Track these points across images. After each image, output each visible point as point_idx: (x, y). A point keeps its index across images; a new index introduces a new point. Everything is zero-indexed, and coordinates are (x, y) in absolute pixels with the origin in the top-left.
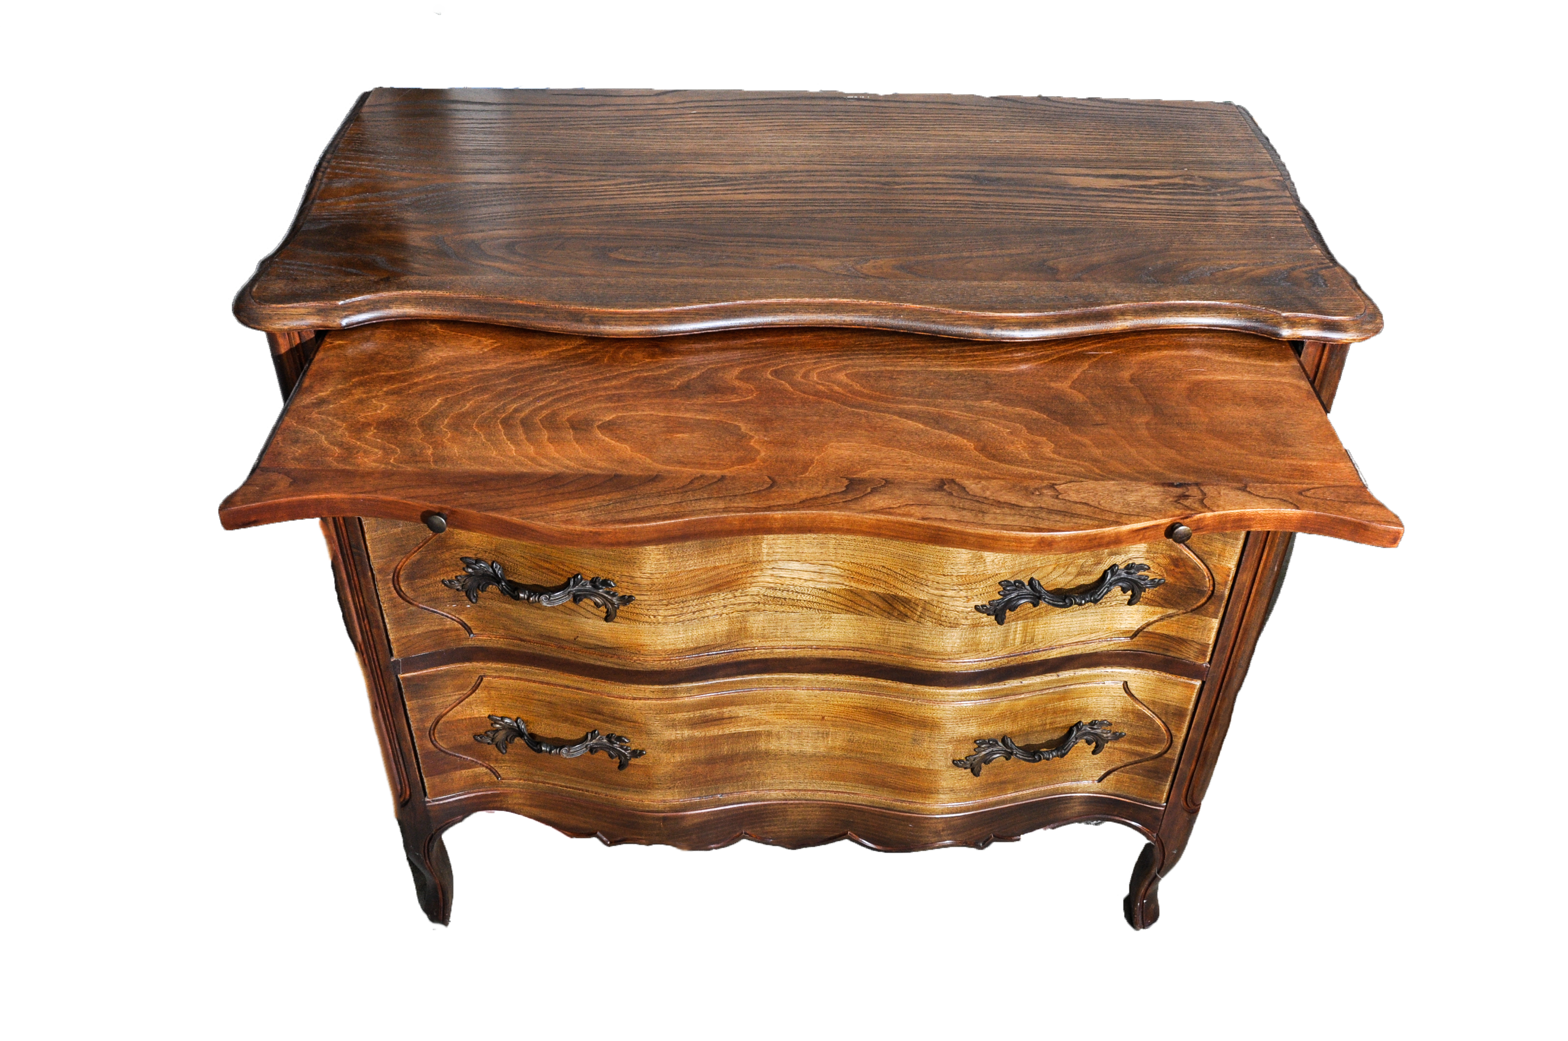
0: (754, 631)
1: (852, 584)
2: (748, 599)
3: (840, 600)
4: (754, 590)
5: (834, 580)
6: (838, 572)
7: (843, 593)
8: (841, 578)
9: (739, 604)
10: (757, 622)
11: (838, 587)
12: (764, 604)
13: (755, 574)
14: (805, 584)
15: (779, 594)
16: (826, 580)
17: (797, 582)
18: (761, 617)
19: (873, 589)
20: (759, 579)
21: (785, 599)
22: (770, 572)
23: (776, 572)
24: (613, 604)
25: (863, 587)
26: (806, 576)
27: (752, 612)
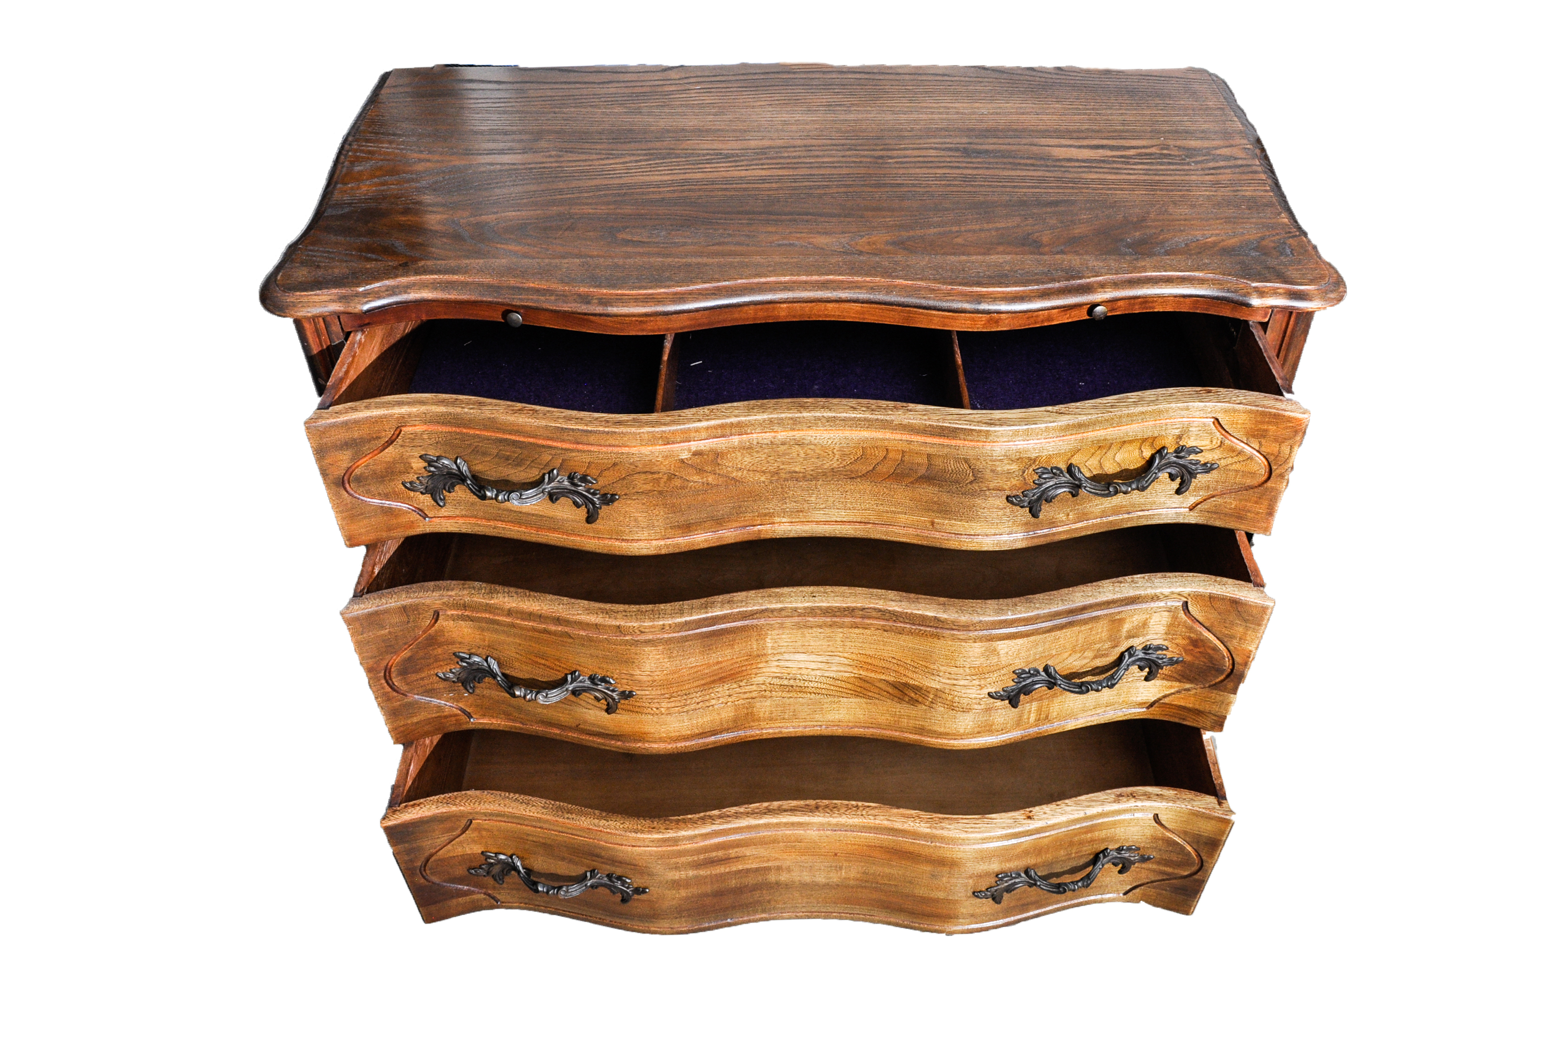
0: (761, 715)
1: (861, 672)
2: (754, 688)
3: (849, 686)
4: (760, 679)
5: (842, 669)
6: (846, 661)
7: (852, 680)
8: (849, 667)
9: (745, 693)
10: (764, 707)
11: (847, 675)
12: (771, 691)
13: (760, 666)
14: (813, 673)
15: (786, 682)
16: (835, 668)
17: (804, 671)
18: (768, 703)
19: (883, 677)
20: (764, 670)
21: (792, 686)
22: (777, 663)
23: (782, 663)
24: (614, 699)
25: (873, 675)
26: (813, 666)
27: (758, 699)
